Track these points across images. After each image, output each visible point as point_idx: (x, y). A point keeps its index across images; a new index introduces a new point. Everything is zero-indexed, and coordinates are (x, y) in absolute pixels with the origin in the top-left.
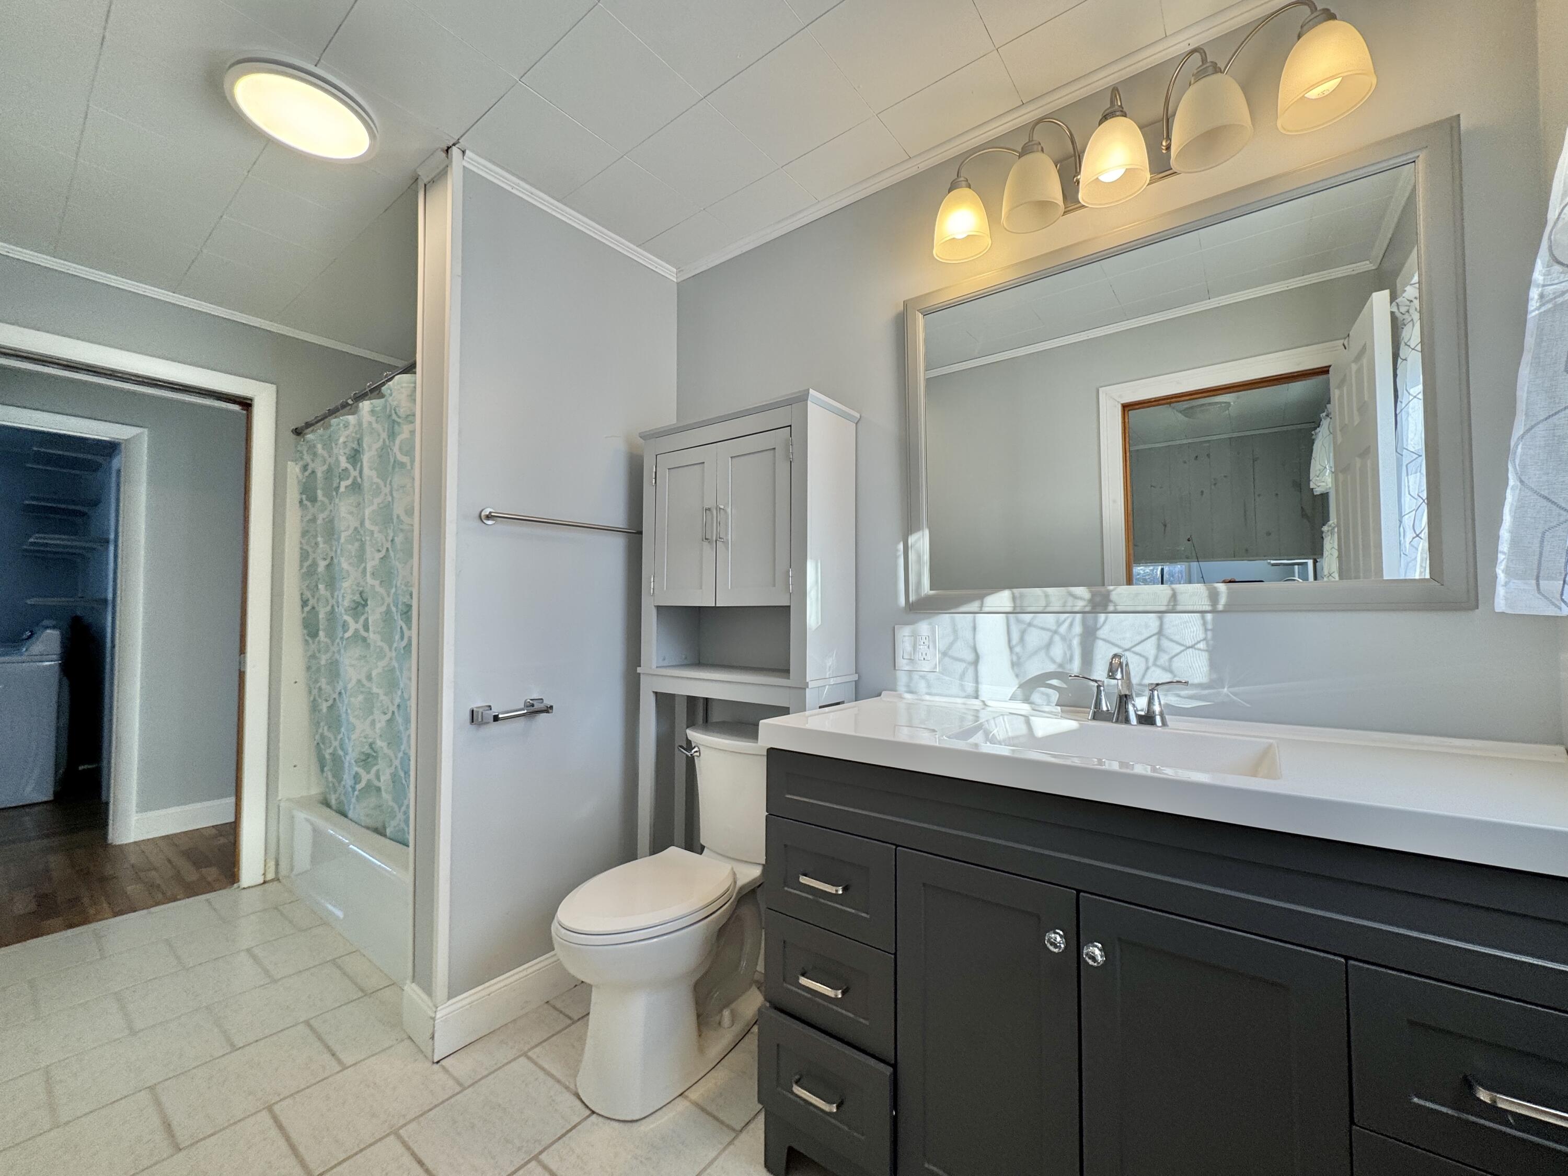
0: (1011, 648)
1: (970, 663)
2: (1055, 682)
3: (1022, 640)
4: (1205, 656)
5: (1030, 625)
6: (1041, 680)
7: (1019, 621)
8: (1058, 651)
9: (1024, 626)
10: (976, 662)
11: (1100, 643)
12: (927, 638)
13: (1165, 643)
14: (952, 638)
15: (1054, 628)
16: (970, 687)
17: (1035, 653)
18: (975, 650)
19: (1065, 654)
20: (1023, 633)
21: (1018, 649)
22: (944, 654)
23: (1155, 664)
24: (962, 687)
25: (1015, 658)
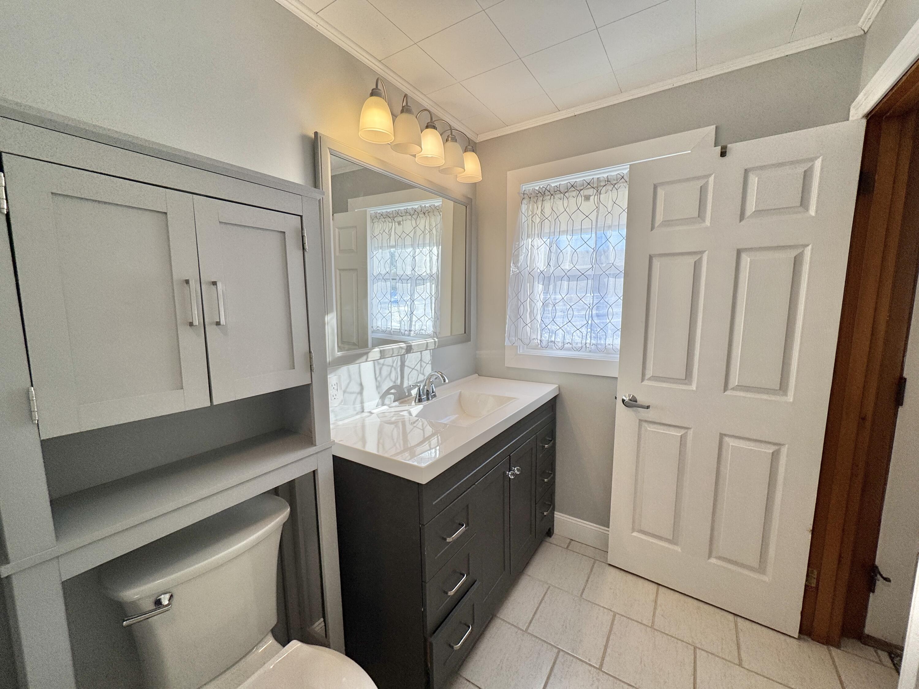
0: (376, 379)
1: (358, 393)
2: (393, 391)
3: (380, 373)
4: (431, 365)
5: (383, 365)
6: (387, 392)
7: (379, 364)
8: (393, 376)
9: (381, 366)
10: (361, 393)
11: (406, 368)
12: (336, 384)
13: (423, 363)
14: (348, 381)
15: (391, 364)
16: (358, 407)
17: (385, 379)
18: (361, 385)
19: (395, 376)
20: (381, 369)
21: (379, 379)
22: (344, 392)
23: (420, 373)
24: (355, 409)
25: (378, 384)
